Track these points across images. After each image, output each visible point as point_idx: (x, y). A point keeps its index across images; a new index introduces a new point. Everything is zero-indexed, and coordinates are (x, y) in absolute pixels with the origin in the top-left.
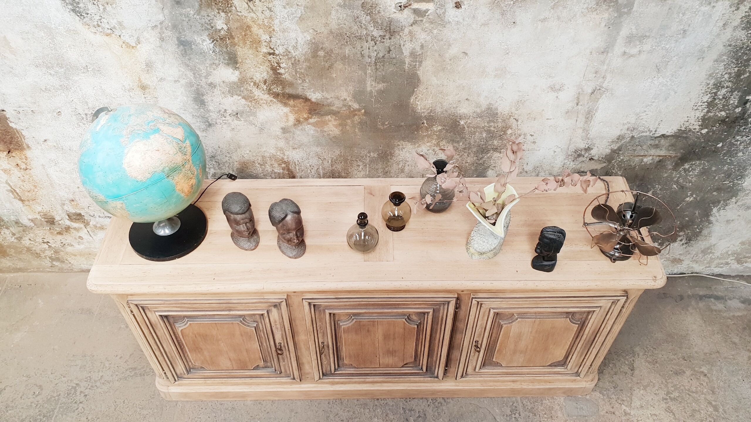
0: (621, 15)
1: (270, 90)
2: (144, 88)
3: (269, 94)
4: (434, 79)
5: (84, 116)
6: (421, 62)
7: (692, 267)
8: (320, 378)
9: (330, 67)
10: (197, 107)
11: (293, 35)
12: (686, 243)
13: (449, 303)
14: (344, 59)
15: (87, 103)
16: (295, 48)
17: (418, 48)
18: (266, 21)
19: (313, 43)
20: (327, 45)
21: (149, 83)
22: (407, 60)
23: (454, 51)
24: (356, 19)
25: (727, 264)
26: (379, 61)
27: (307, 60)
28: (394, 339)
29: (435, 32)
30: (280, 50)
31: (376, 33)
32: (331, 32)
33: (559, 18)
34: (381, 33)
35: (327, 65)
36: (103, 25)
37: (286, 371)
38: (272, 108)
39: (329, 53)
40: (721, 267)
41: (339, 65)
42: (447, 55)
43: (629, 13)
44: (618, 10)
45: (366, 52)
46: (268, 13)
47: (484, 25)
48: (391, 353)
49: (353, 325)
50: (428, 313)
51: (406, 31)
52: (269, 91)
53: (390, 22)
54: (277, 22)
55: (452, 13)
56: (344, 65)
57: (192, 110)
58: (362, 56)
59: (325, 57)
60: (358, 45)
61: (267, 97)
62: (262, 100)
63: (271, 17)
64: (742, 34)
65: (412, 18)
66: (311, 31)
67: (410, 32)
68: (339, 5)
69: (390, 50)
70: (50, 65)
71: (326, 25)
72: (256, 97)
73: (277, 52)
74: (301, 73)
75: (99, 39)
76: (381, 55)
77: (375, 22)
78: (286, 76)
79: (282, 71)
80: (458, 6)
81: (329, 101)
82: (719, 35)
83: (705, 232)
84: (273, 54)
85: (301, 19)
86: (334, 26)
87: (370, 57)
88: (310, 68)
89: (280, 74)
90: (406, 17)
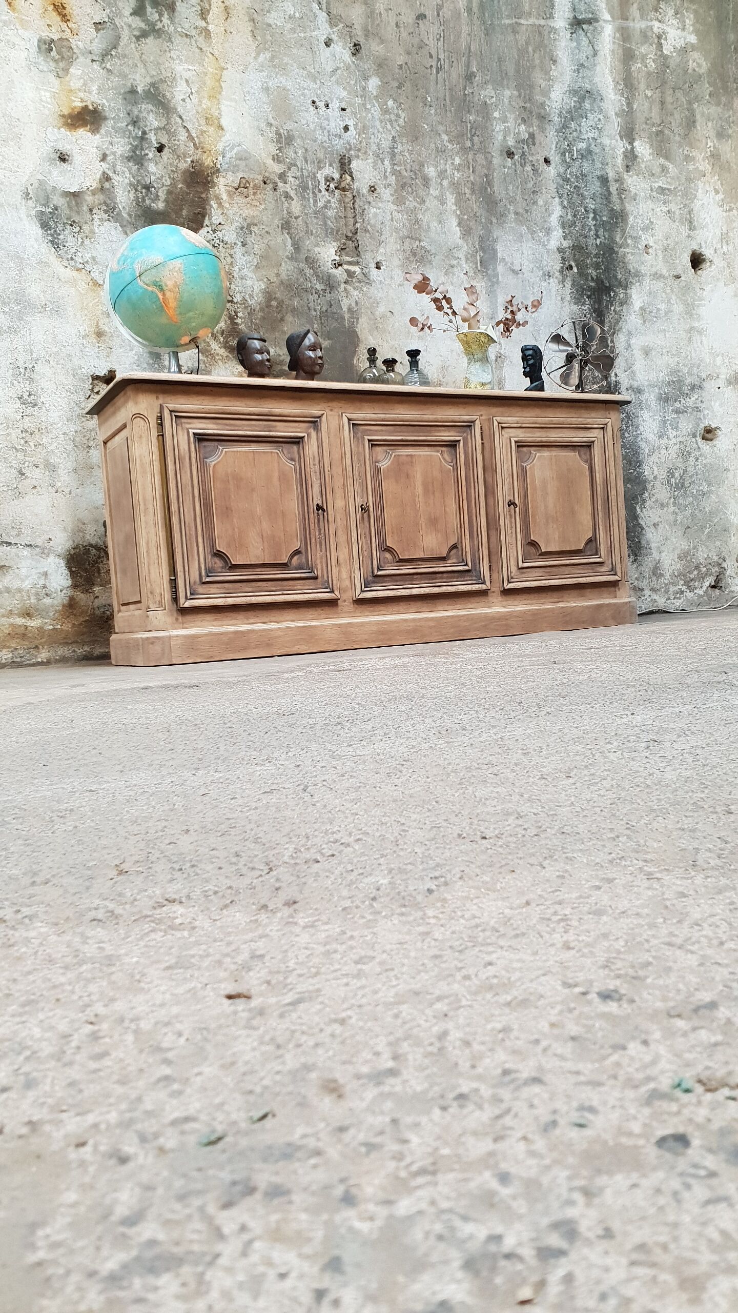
0: (492, 285)
1: (227, 342)
2: (100, 334)
3: (225, 347)
4: (370, 337)
5: (22, 370)
6: (357, 319)
7: (655, 601)
8: (362, 591)
9: (282, 320)
10: (151, 362)
11: (249, 282)
12: (635, 560)
13: (474, 422)
14: (294, 311)
15: (32, 351)
16: (251, 296)
17: (353, 305)
18: (227, 267)
19: (268, 292)
20: (278, 295)
21: (106, 329)
22: (346, 316)
23: (381, 309)
24: (301, 271)
25: (682, 592)
26: (324, 315)
27: (262, 310)
28: (433, 493)
29: (365, 289)
30: (238, 298)
31: (319, 287)
32: (282, 282)
33: (452, 284)
34: (323, 287)
35: (279, 316)
36: (76, 258)
37: (323, 576)
38: (227, 365)
39: (281, 303)
40: (679, 598)
41: (289, 318)
42: (377, 313)
43: (497, 282)
44: (490, 280)
45: (311, 305)
46: (229, 259)
47: (399, 285)
48: (433, 522)
49: (392, 463)
50: (459, 441)
51: (343, 286)
52: (226, 346)
53: (329, 276)
54: (236, 268)
55: (374, 271)
56: (294, 317)
57: (146, 366)
58: (309, 309)
59: (277, 307)
60: (304, 295)
61: (222, 351)
62: (218, 354)
63: (231, 264)
64: (575, 308)
65: (345, 276)
66: (265, 280)
67: (345, 289)
68: (288, 258)
69: (331, 306)
70: (7, 300)
71: (278, 275)
72: (212, 352)
73: (235, 300)
74: (256, 324)
75: (69, 273)
76: (324, 309)
77: (317, 276)
78: (242, 327)
79: (239, 321)
80: (378, 268)
81: (281, 358)
82: (562, 308)
83: (643, 542)
84: (232, 302)
85: (257, 267)
86: (284, 276)
87: (315, 310)
88: (264, 318)
89: (237, 324)
90: (339, 273)
